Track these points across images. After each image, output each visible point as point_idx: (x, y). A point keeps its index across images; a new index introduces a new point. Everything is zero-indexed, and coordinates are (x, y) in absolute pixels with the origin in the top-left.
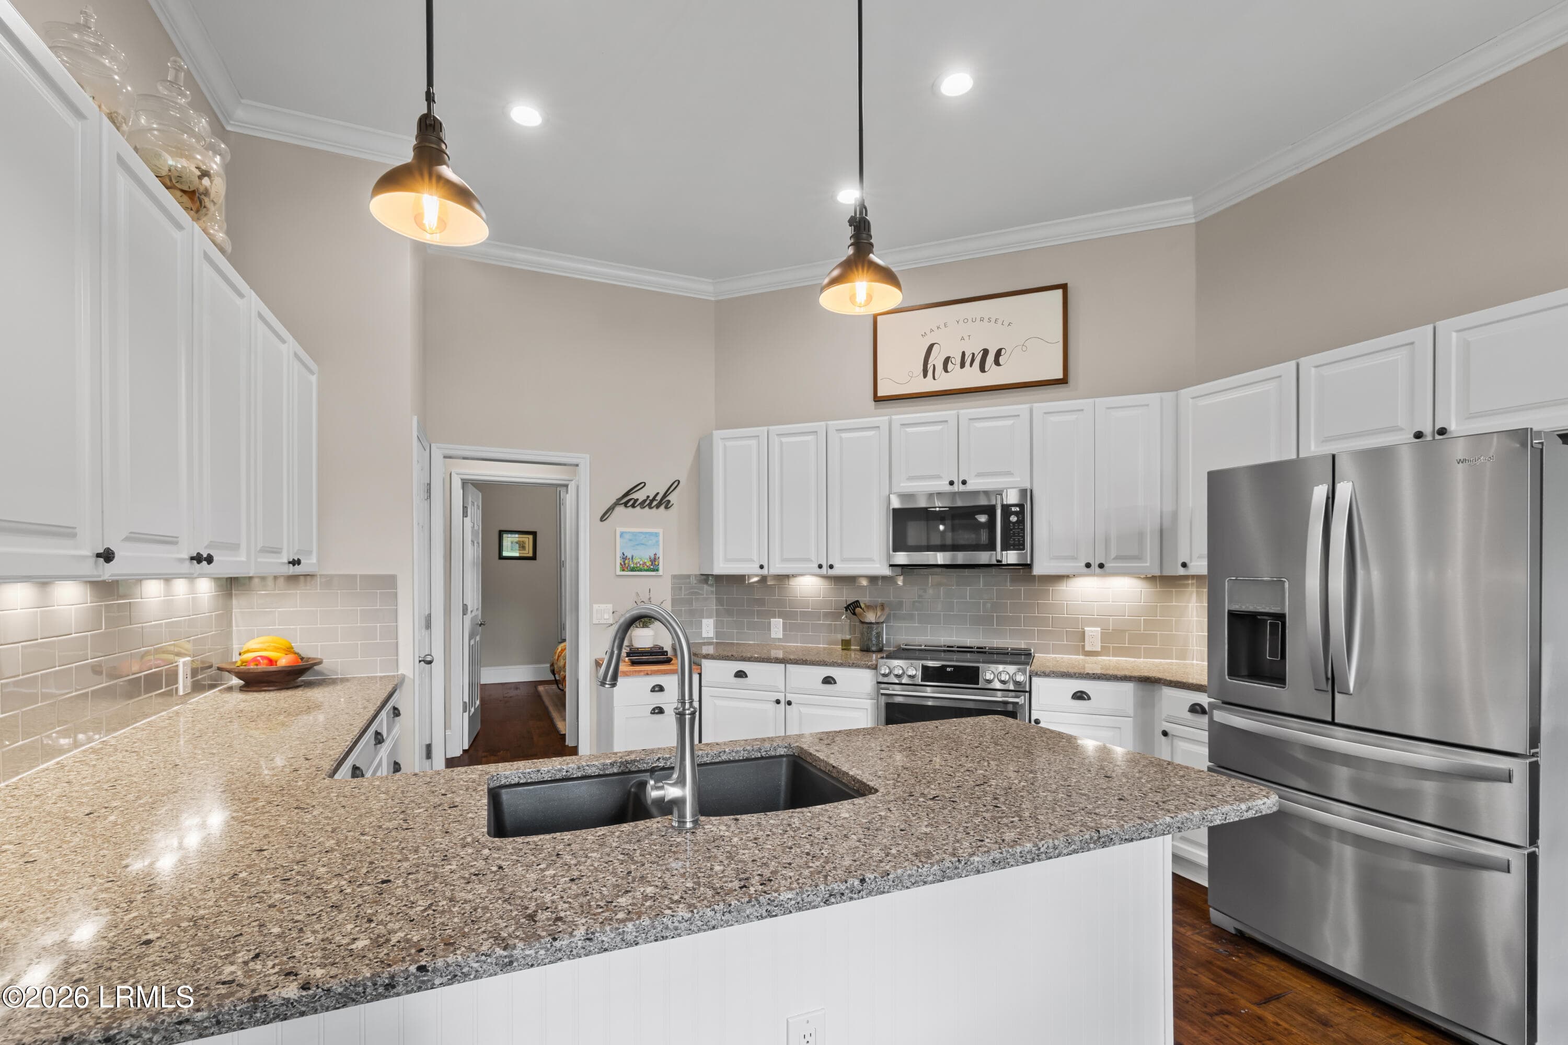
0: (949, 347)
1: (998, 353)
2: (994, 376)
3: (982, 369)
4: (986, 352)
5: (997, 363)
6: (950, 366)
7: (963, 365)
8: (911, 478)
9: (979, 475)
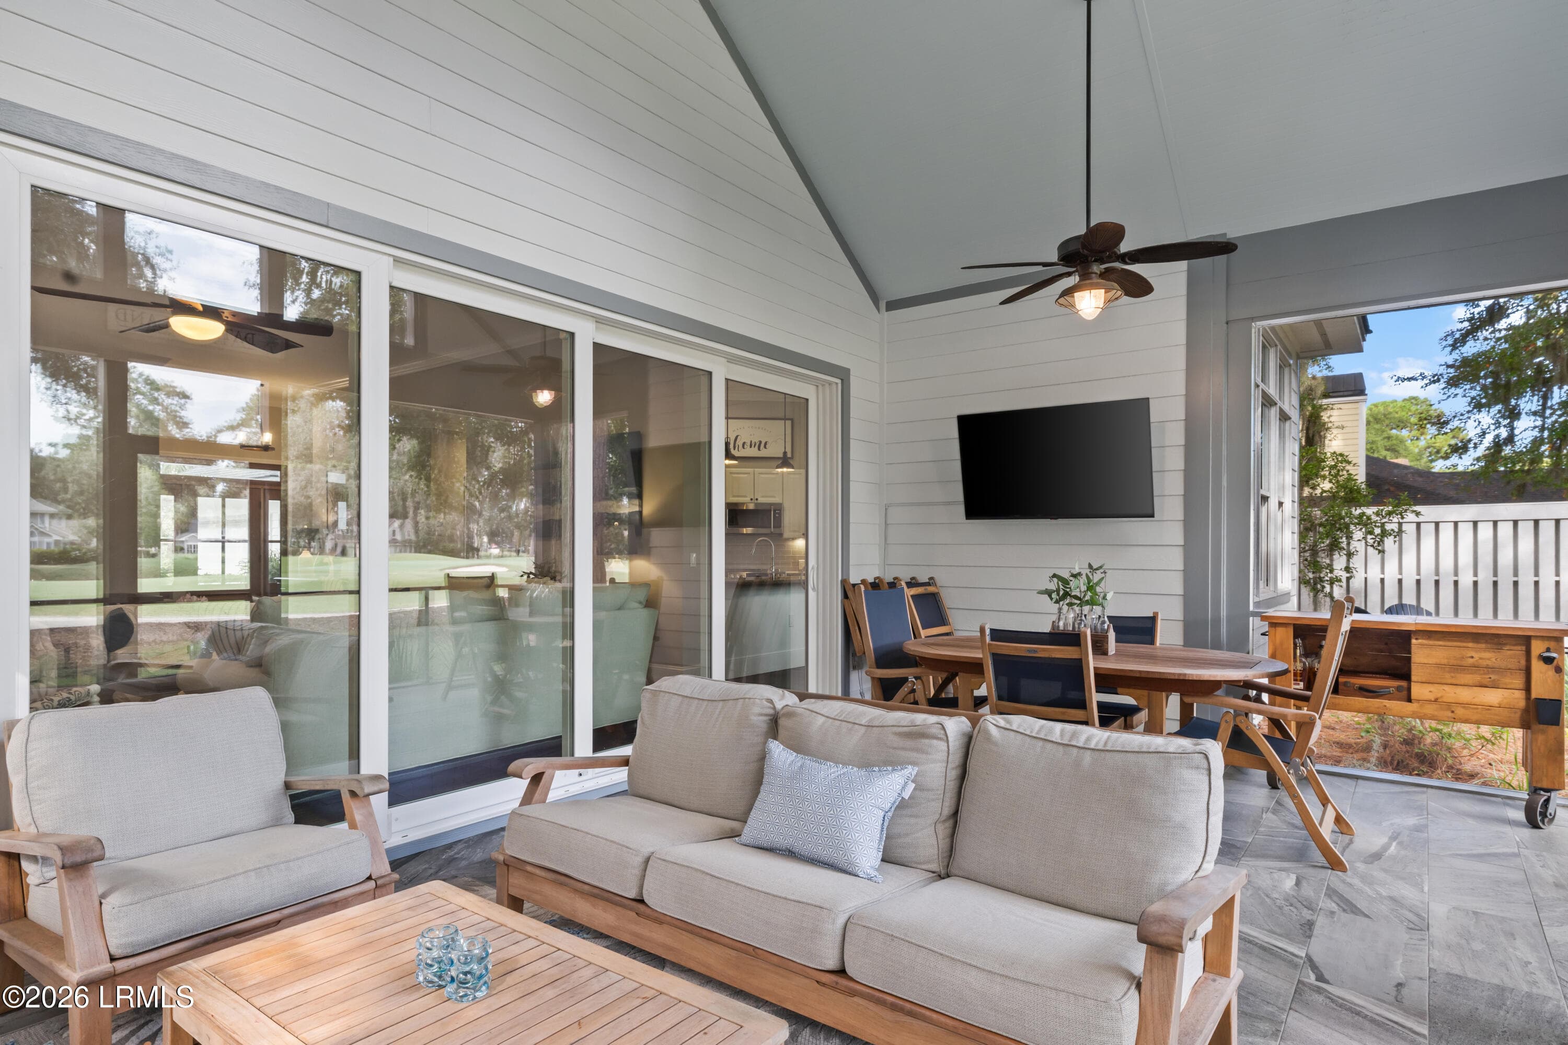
0: (745, 437)
1: (766, 444)
2: (764, 453)
3: (759, 449)
4: (760, 442)
5: (765, 447)
6: (745, 446)
7: (751, 447)
8: (734, 496)
9: (763, 497)
